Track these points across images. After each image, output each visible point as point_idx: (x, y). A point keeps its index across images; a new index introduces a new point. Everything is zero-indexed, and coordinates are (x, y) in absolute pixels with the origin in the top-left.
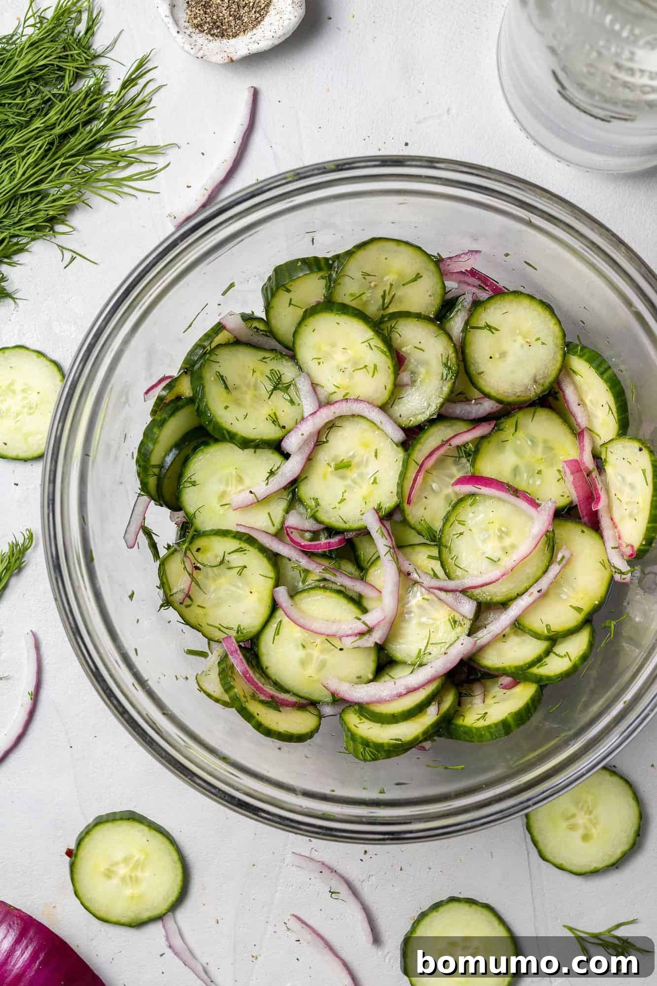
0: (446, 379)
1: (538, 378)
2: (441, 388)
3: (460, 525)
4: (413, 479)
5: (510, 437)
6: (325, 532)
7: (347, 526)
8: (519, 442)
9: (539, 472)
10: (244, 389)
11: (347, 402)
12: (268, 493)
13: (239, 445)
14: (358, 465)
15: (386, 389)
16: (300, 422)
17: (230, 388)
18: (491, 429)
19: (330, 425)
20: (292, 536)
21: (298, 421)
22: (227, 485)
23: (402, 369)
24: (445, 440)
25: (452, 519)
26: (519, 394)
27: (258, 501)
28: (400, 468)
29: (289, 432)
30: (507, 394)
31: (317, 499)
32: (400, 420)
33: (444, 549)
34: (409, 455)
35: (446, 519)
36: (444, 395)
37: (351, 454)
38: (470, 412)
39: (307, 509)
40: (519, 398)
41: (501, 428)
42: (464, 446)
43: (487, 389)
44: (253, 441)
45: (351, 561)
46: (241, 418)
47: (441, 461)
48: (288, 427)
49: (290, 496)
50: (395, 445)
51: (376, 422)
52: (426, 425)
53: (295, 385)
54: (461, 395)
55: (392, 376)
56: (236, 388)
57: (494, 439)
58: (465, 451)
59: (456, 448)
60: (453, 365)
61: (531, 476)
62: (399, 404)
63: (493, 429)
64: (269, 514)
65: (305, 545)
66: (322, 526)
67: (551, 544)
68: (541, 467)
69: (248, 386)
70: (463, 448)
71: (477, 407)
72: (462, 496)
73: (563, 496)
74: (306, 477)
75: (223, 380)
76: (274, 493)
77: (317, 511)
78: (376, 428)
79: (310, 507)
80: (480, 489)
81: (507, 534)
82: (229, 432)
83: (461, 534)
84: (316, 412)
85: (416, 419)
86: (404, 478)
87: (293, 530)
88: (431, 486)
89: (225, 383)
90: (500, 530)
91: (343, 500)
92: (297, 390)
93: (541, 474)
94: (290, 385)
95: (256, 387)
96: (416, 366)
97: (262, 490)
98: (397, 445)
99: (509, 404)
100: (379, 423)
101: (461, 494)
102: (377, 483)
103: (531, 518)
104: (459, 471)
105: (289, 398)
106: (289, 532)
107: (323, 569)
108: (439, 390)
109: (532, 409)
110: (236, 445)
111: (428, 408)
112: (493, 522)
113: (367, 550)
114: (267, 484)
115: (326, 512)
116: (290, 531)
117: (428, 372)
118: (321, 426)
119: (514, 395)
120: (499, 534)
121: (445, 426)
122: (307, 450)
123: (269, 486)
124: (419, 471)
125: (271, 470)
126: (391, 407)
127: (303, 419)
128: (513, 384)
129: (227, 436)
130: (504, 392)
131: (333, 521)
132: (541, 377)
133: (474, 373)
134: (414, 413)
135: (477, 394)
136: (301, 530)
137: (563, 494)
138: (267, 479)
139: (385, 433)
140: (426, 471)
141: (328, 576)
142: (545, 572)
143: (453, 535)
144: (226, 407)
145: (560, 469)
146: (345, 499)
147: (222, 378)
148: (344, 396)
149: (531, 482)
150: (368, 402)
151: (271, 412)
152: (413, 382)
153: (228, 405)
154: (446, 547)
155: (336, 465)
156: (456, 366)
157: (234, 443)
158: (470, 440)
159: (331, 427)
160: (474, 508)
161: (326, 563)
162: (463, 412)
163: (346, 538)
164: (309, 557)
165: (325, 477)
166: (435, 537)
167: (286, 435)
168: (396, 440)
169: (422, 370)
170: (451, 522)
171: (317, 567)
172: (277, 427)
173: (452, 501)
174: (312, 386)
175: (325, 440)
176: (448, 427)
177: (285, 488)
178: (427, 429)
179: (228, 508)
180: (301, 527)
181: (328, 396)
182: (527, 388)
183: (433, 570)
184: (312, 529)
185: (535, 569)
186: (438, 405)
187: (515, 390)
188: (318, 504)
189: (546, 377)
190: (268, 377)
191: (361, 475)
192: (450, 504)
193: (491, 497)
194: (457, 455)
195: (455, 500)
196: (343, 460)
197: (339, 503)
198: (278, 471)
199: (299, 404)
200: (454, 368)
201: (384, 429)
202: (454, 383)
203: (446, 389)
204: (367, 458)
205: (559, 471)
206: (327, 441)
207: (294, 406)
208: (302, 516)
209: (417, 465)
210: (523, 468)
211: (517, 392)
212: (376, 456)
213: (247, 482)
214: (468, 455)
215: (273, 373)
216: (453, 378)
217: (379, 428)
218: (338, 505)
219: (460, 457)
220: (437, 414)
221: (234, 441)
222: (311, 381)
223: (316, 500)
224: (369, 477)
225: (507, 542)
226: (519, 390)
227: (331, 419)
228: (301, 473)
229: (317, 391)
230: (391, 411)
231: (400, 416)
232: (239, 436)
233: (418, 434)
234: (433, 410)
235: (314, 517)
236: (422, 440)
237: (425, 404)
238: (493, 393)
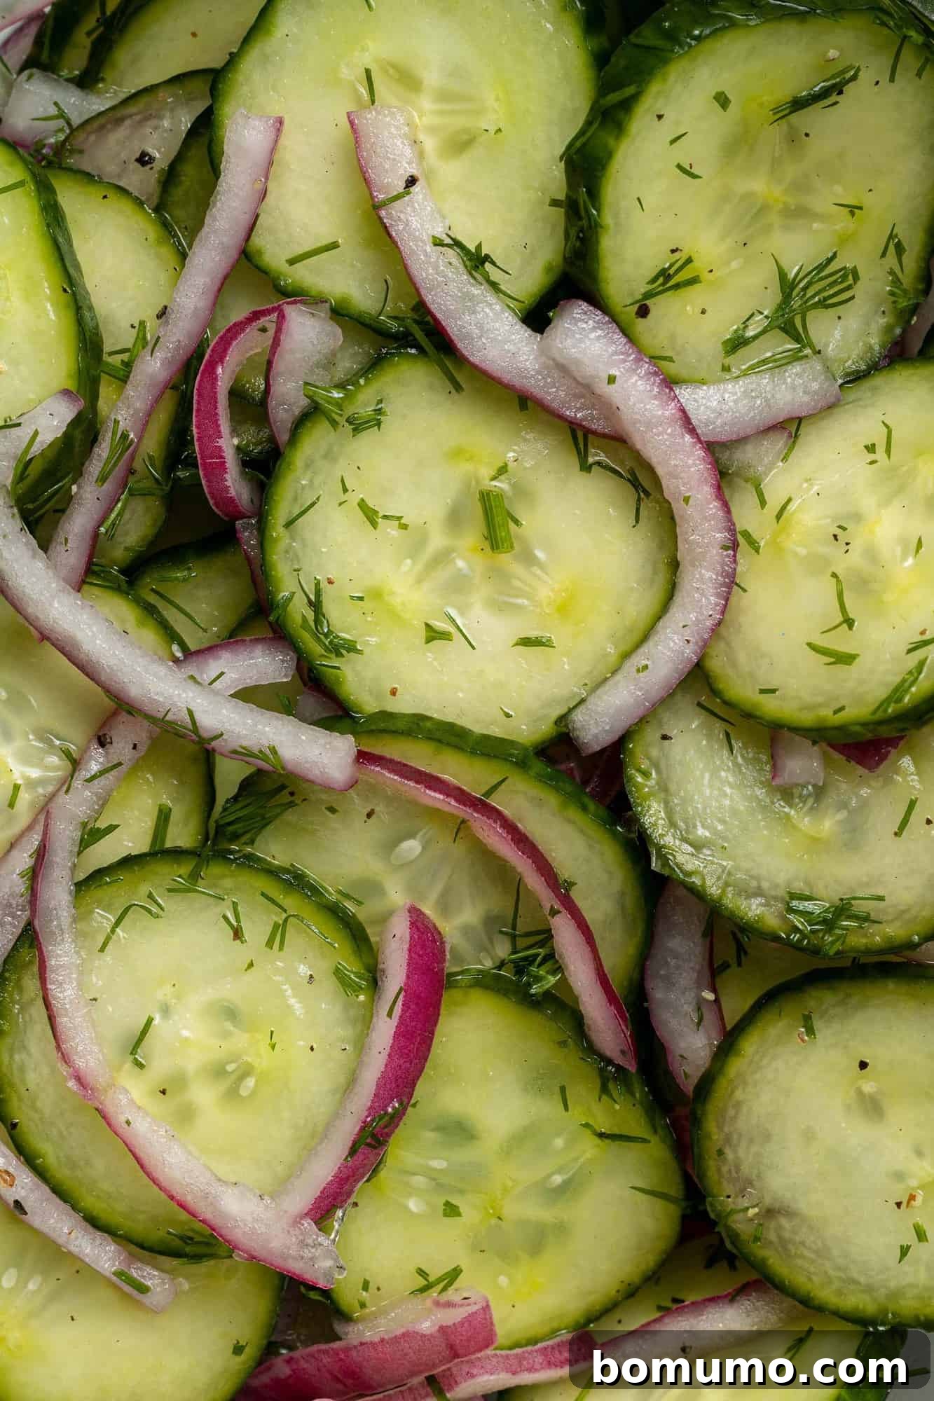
0: (791, 910)
1: (784, 1222)
2: (759, 893)
3: (269, 929)
4: (435, 773)
5: (577, 1114)
6: (267, 446)
7: (277, 529)
8: (559, 1142)
9: (451, 1210)
10: (791, 171)
11: (725, 548)
12: (408, 245)
13: (578, 144)
14: (498, 575)
15: (763, 691)
16: (656, 374)
17: (794, 118)
18: (608, 1053)
19: (646, 484)
20: (251, 332)
21: (663, 363)
22: (444, 96)
23: (836, 756)
24: (575, 894)
25: (292, 902)
26: (730, 1155)
27: (377, 207)
28: (478, 729)
29: (625, 332)
30: (731, 1112)
31: (379, 424)
32: (651, 735)
33: (185, 869)
34: (522, 764)
35: (297, 882)
36: (731, 901)
37: (540, 554)
38: (669, 983)
39: (341, 386)
40: (714, 1154)
41: (611, 1085)
42: (551, 956)
43: (750, 1045)
44: (594, 194)
45: (158, 536)
46: (681, 154)
47: (500, 873)
48: (641, 325)
49: (394, 327)
50: (563, 710)
51: (644, 649)
52: (629, 831)
53: (796, 357)
54: (733, 951)
55: (807, 719)
56: (795, 140)
57: (570, 1062)
58: (530, 960)
59: (545, 927)
60: (839, 937)
61: (437, 1183)
62: (709, 737)
63: (609, 1062)
64: (334, 246)
65: (213, 378)
66: (283, 437)
67: (188, 1249)
68: (470, 1214)
69: (801, 186)
70: (542, 952)
71: (689, 1009)
72: (373, 939)
73: (366, 1286)
74: (458, 387)
75: (824, 94)
76: (406, 267)
77: (334, 424)
78: (625, 647)
79: (349, 396)
80: (390, 1015)
81: (232, 1094)
82: (627, 105)
83: (237, 934)
84: (692, 431)
85: (651, 794)
86: (440, 741)
87: (271, 333)
88: (411, 835)
89: (815, 98)
90: (246, 1072)
91: (371, 516)
92: (778, 364)
93: (445, 1215)
94: (797, 339)
95: (797, 214)
96: (843, 805)
97: (415, 223)
98: (562, 719)
99: (696, 1120)
100: (639, 659)
101: (381, 934)
102: (429, 640)
103: (277, 1191)
104: (466, 930)
105: (750, 333)
106: (263, 321)
107: (124, 436)
108: (754, 884)
109: (675, 1190)
110: (582, 133)
111: (685, 840)
112: (273, 1047)
113: (202, 593)
114: (438, 243)
115: (330, 456)
116: (269, 321)
117: (816, 844)
118: (639, 446)
119: (728, 1140)
120: (230, 1068)
121: (622, 894)
122: (554, 393)
123: (429, 248)
124: (462, 797)
125: (487, 258)
126: (699, 705)
127: (669, 383)
128: (767, 1137)
129: (613, 98)
130: (738, 1105)
131: (298, 480)
132: (787, 1235)
133: (812, 1004)
134: (673, 787)
135: (736, 1006)
136: (270, 363)
137: (372, 1286)
138: (457, 244)
139: (606, 679)
140: (463, 822)
141: (103, 450)
142: (94, 1222)
143: (235, 905)
144: (722, 101)
145: (461, 1281)
146: (374, 524)
147: (832, 90)
148: (746, 535)
149: (419, 1181)
150: (719, 623)
151: (699, 266)
152: (787, 794)
153: (732, 107)
154: (195, 876)
155: (500, 496)
156: (838, 946)
157: (589, 123)
158: (571, 980)
159: (635, 483)
160: (328, 984)
161: (153, 444)
162: (673, 962)
163: (239, 524)
164: (172, 386)
165: (457, 454)
166: (235, 837)
167: (614, 319)
168: (579, 717)
169: (828, 824)
170: (280, 898)
171: (136, 411)
172: (644, 288)
173: (359, 903)
174: (791, 419)
175: (591, 460)
176: (623, 908)
177: (421, 307)
178: (614, 834)
179: (358, 98)
180: (280, 365)
181: (751, 473)
182: (750, 1183)
183: (111, 828)
184: (272, 403)
185: (105, 1186)
186: (696, 880)
187: (744, 1144)
188: (358, 426)
189: (786, 1249)
190: (830, 260)
191: (458, 586)
192: (348, 896)
193: (361, 1045)
194: (521, 928)
195: (361, 913)
196: (516, 522)
197: (362, 505)
198: (485, 286)
199: (726, 369)
200: (829, 939)
201: (619, 677)
202: (776, 938)
203: (753, 909)
204: (520, 607)
205: (456, 1273)
206: (586, 468)
207: (720, 347)
208: (318, 365)
209: (485, 788)
210: (465, 1155)
211: (735, 1152)
212: (526, 642)
213: (450, 171)
214: (521, 968)
215: (844, 277)
216: (795, 937)
217: (626, 656)
218: (354, 498)
219: (513, 938)
220: (666, 872)
221: (596, 125)
222: (810, 416)
223: (376, 420)
224: (453, 613)
225: (204, 1096)
226: (743, 1155)
227: (664, 483)
228: (475, 367)
229: (773, 436)
230: (685, 703)
231: (665, 737)
232: (611, 142)
233: (598, 797)
234: (681, 859)
235: (312, 413)
236: (573, 813)
237: (701, 832)
238: (735, 1066)
